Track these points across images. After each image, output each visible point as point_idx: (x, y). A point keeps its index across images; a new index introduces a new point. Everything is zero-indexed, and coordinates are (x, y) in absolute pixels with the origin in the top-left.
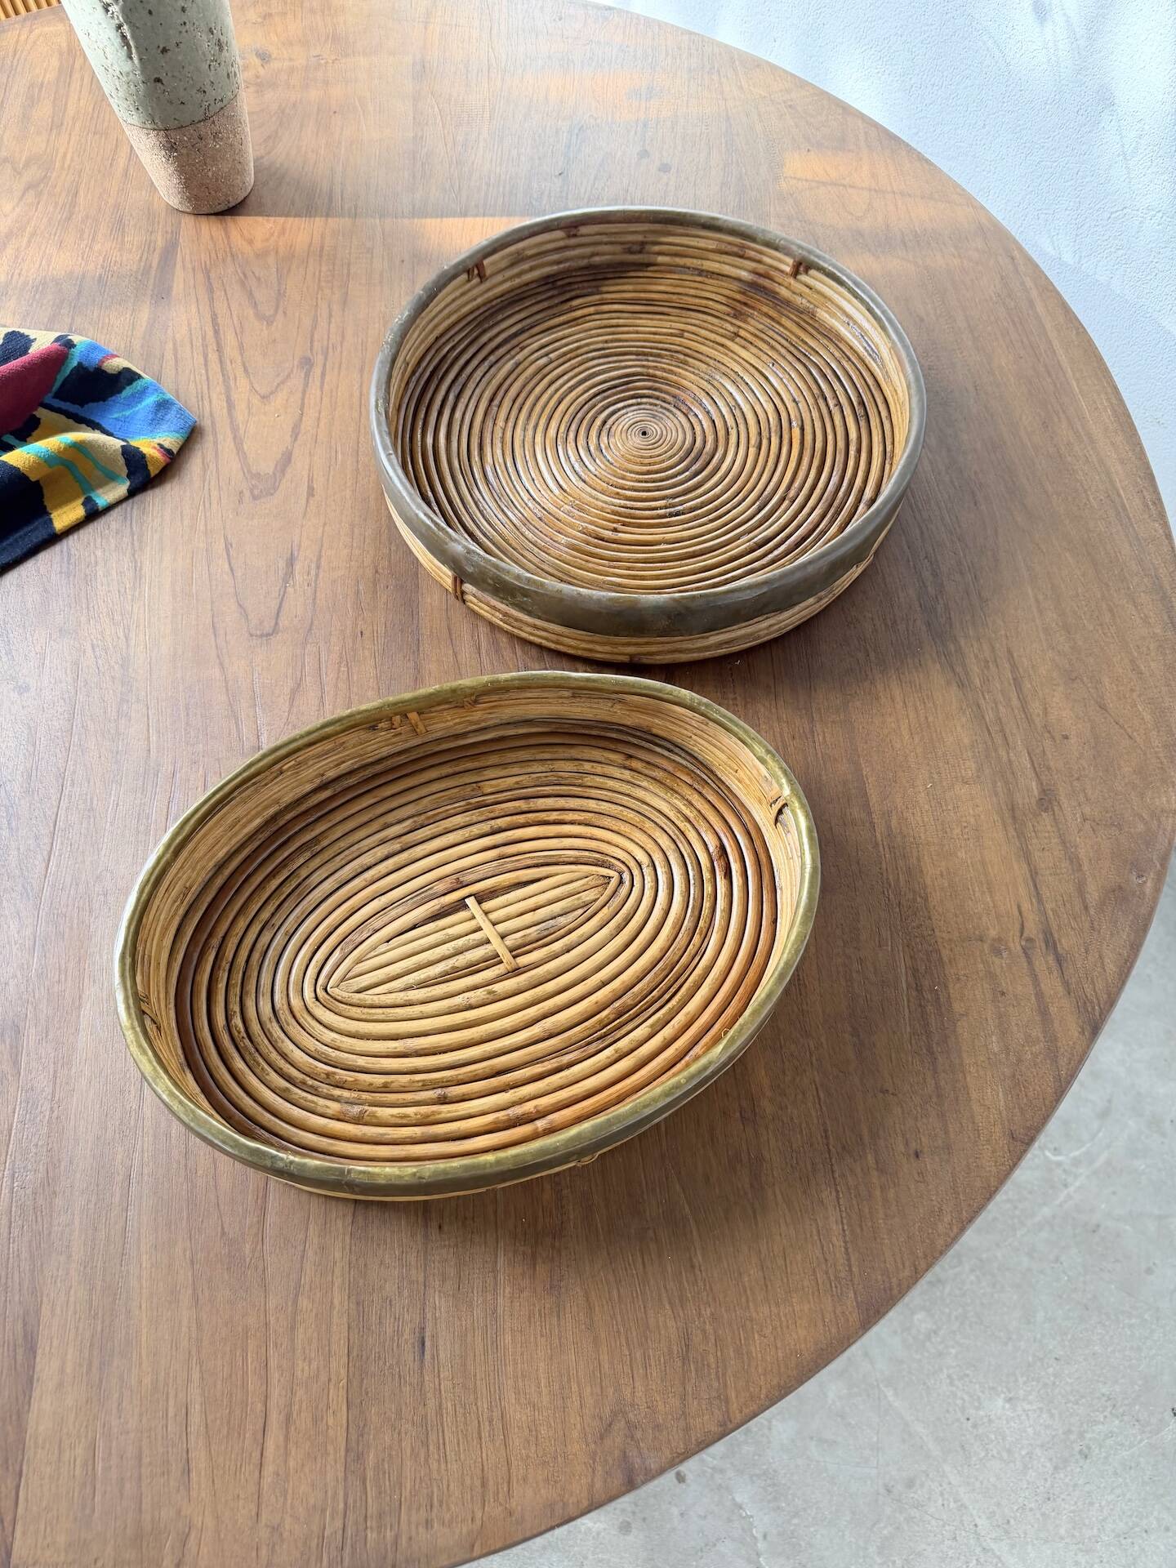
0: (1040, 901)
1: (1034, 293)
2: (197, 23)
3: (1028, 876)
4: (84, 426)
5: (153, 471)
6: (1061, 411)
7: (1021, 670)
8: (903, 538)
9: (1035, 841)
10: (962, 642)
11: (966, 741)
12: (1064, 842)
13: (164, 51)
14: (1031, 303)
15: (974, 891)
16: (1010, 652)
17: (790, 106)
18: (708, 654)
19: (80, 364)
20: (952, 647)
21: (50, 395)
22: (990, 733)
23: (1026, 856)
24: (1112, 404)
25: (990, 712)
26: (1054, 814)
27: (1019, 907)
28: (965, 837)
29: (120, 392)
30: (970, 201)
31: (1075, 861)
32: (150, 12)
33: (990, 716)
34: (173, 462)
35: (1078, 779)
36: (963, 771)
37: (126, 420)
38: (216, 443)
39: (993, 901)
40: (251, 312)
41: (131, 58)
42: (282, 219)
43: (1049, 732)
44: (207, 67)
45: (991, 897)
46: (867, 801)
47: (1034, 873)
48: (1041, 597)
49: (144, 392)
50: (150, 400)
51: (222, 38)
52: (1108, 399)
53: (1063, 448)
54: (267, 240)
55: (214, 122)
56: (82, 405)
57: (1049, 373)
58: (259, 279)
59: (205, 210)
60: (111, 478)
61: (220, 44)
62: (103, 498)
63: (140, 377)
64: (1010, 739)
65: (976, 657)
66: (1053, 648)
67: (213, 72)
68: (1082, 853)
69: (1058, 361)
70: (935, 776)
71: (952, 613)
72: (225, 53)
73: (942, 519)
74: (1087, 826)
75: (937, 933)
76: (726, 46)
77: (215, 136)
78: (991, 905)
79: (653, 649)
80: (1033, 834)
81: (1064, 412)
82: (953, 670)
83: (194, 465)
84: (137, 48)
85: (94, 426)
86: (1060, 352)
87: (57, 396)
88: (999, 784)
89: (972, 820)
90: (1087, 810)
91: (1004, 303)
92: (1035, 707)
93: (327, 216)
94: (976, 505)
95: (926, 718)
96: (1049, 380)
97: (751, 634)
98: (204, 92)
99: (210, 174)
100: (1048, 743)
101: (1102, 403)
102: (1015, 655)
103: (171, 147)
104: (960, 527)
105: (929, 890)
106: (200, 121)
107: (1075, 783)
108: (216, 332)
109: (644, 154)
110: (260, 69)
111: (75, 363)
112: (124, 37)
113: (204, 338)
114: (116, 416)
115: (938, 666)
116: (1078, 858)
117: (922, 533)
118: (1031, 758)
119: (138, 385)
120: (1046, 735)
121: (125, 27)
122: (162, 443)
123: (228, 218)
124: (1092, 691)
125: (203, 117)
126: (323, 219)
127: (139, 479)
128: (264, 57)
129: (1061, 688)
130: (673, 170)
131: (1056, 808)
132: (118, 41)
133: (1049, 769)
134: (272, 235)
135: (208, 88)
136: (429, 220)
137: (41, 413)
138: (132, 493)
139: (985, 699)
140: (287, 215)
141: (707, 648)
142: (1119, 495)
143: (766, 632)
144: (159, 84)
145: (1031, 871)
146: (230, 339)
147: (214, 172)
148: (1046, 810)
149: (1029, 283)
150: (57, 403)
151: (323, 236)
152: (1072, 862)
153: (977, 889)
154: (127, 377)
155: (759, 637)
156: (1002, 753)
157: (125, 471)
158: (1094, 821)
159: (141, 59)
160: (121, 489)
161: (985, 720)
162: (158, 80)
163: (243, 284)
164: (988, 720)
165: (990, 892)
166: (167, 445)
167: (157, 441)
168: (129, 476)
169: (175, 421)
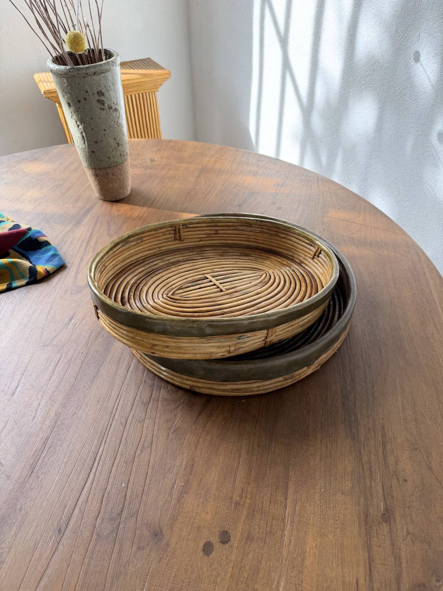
0: (371, 580)
1: (427, 270)
2: (110, 135)
3: (367, 561)
4: (24, 258)
5: (39, 277)
6: (431, 319)
7: (387, 438)
8: (340, 360)
9: (375, 539)
10: (359, 417)
11: (349, 470)
12: (393, 545)
13: (96, 142)
14: (425, 274)
15: (332, 562)
16: (383, 427)
17: (336, 194)
18: (227, 394)
19: (30, 236)
20: (353, 418)
21: (16, 245)
22: (363, 468)
23: (369, 547)
25: (366, 457)
26: (390, 526)
27: (357, 580)
28: (336, 526)
29: (41, 248)
30: (404, 233)
31: (398, 559)
32: (92, 129)
33: (365, 459)
34: (48, 276)
35: (408, 507)
36: (343, 487)
37: (39, 259)
38: (69, 272)
39: (342, 572)
40: (106, 232)
41: (85, 144)
42: (132, 206)
43: (397, 475)
44: (112, 150)
45: (342, 569)
46: (287, 491)
47: (371, 561)
48: (405, 402)
49: (49, 250)
50: (50, 253)
51: (119, 142)
53: (429, 335)
54: (125, 211)
55: (113, 169)
56: (26, 251)
57: (428, 302)
58: (115, 223)
59: (107, 199)
60: (23, 277)
61: (118, 144)
62: (16, 284)
63: (50, 244)
64: (374, 475)
65: (365, 425)
66: (407, 430)
67: (114, 152)
68: (403, 555)
69: (433, 298)
70: (327, 486)
71: (357, 401)
72: (120, 147)
73: (362, 355)
74: (409, 538)
75: (304, 584)
76: (317, 174)
77: (113, 174)
78: (341, 574)
79: (200, 385)
80: (376, 535)
81: (433, 320)
82: (351, 430)
83: (56, 280)
84: (87, 140)
85: (28, 259)
86: (435, 294)
87: (19, 246)
88: (362, 499)
89: (342, 517)
90: (411, 528)
91: (412, 272)
92: (391, 459)
93: (149, 207)
94: (380, 352)
95: (331, 452)
96: (427, 305)
97: (249, 388)
98: (110, 158)
99: (110, 187)
100: (395, 481)
102: (386, 429)
103: (96, 175)
104: (370, 361)
105: (306, 554)
106: (107, 168)
107: (406, 509)
108: (90, 237)
109: (274, 203)
110: (149, 164)
111: (28, 236)
112: (83, 136)
113: (85, 237)
114: (36, 256)
115: (343, 426)
116: (400, 558)
117: (350, 360)
118: (383, 488)
119: (49, 247)
120: (395, 477)
121: (84, 133)
122: (47, 268)
123: (115, 203)
124: (425, 458)
125: (108, 167)
126: (147, 208)
127: (32, 279)
128: (152, 160)
129: (408, 453)
130: (283, 209)
131: (392, 522)
132: (81, 137)
133: (392, 496)
134: (127, 210)
135: (111, 157)
136: (185, 214)
137: (11, 251)
138: (28, 284)
139: (364, 449)
140: (135, 205)
141: (227, 391)
143: (257, 389)
144: (93, 153)
145: (369, 558)
146: (94, 240)
147: (111, 186)
148: (386, 522)
149: (425, 266)
150: (18, 249)
151: (144, 213)
152: (395, 558)
153: (335, 561)
154: (47, 243)
155: (253, 391)
156: (368, 481)
157: (28, 276)
158: (414, 536)
159: (88, 144)
160: (24, 282)
161: (362, 460)
162: (93, 152)
163: (108, 223)
164: (363, 461)
165: (342, 565)
166: (48, 269)
167: (46, 267)
168: (29, 278)
169: (56, 262)
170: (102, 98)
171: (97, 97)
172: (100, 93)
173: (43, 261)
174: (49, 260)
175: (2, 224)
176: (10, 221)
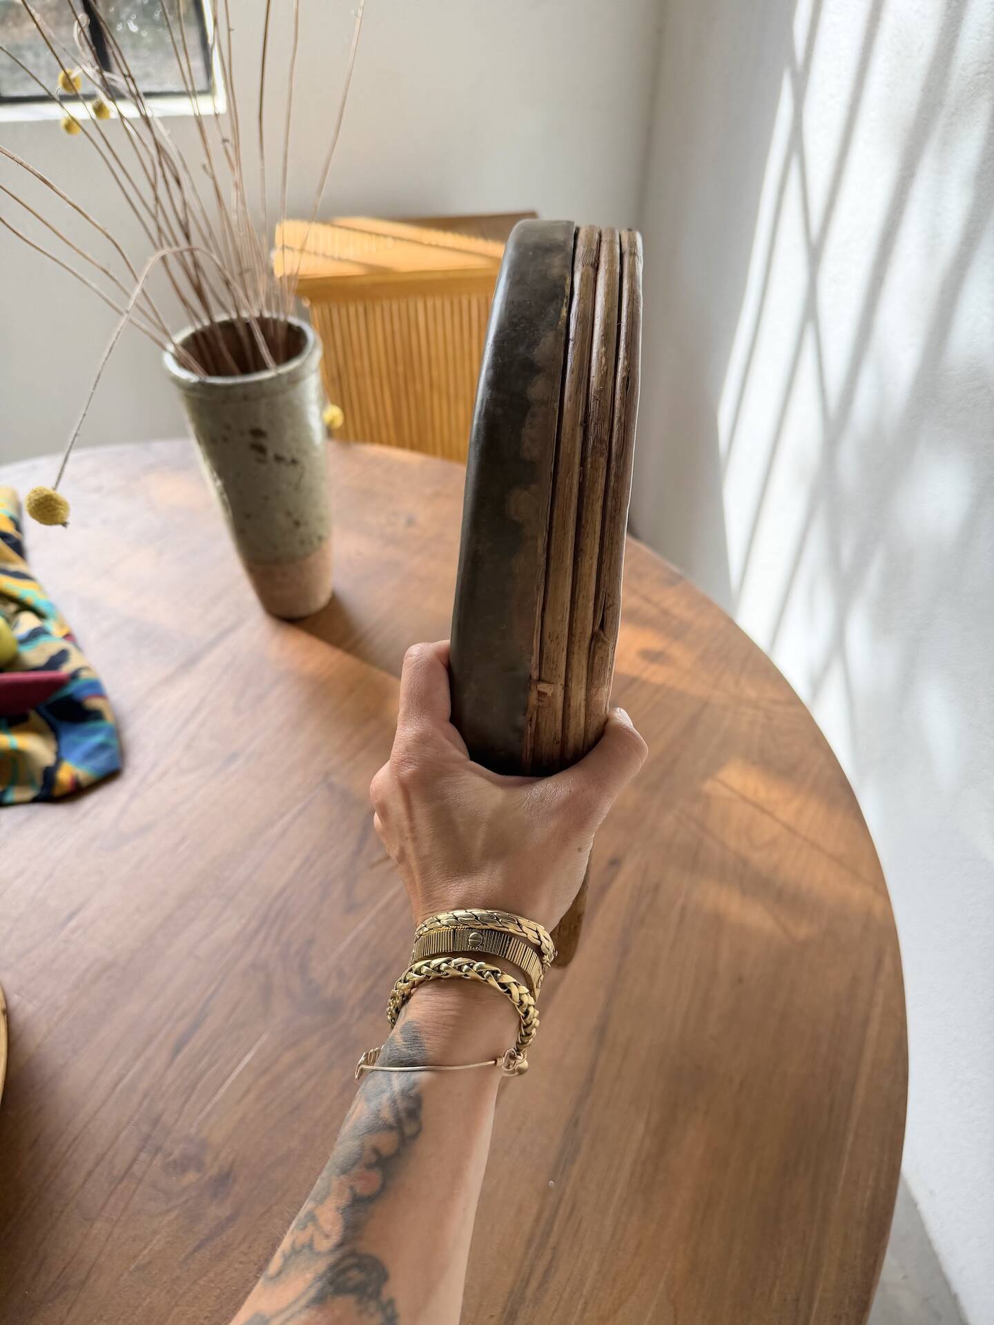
2: (277, 508)
5: (57, 792)
6: (814, 1162)
13: (248, 516)
17: (769, 717)
19: (72, 694)
21: (44, 705)
29: (84, 723)
34: (77, 792)
37: (75, 745)
42: (315, 641)
44: (281, 534)
49: (94, 732)
50: (98, 739)
53: (787, 1208)
56: (59, 720)
57: (831, 1109)
60: (28, 782)
62: (14, 795)
63: (103, 719)
67: (286, 538)
69: (851, 1102)
83: (90, 803)
85: (57, 740)
91: (837, 1007)
96: (825, 1118)
98: (277, 547)
101: (866, 1180)
111: (68, 692)
112: (224, 500)
114: (72, 739)
119: (98, 724)
121: (225, 495)
122: (79, 774)
127: (45, 792)
135: (280, 546)
137: (32, 714)
138: (35, 800)
140: (322, 640)
144: (243, 534)
146: (201, 717)
150: (45, 712)
151: (329, 668)
154: (96, 715)
157: (40, 783)
160: (29, 794)
162: (242, 531)
166: (80, 777)
167: (78, 771)
168: (42, 787)
169: (101, 762)
170: (263, 441)
171: (249, 439)
172: (258, 433)
173: (78, 752)
174: (88, 756)
175: (42, 641)
176: (64, 632)
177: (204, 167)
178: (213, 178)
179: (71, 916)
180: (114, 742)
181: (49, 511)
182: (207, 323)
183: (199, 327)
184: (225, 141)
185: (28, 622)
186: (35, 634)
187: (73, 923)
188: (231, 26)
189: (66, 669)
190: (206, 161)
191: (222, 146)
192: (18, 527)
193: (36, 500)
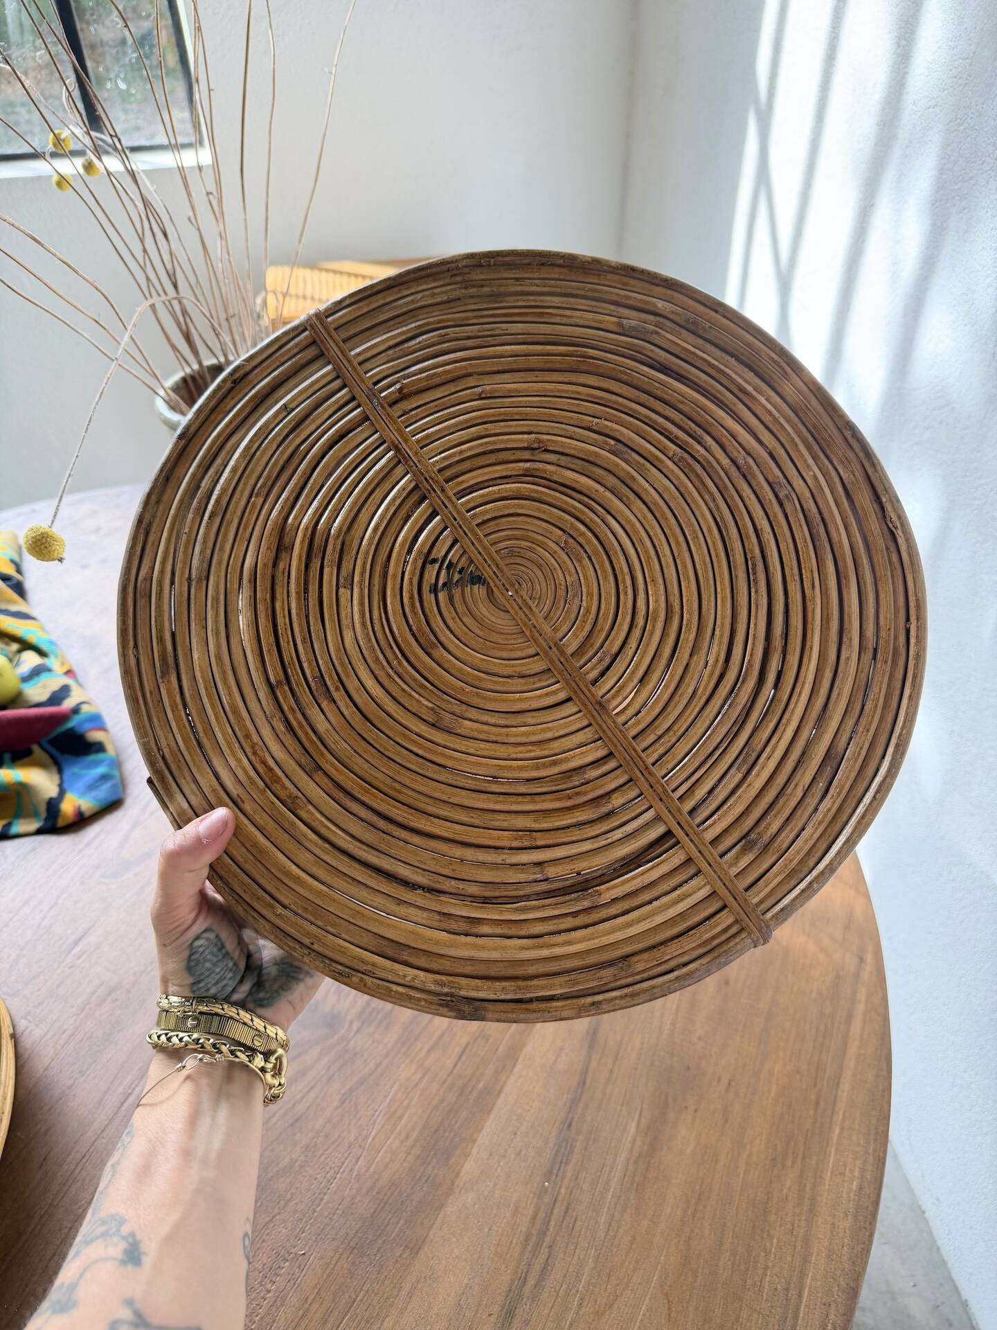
1: (860, 1009)
4: (55, 768)
5: (61, 823)
6: (800, 1156)
14: (850, 1017)
19: (71, 727)
21: (47, 739)
24: (862, 1177)
29: (87, 755)
34: (81, 822)
37: (79, 777)
38: (121, 819)
49: (96, 764)
50: (100, 770)
52: (863, 1170)
56: (61, 754)
57: (817, 1104)
60: (34, 815)
62: (17, 828)
63: (105, 751)
81: (804, 1158)
83: (93, 832)
85: (59, 772)
86: (846, 1085)
87: (51, 742)
91: (821, 1004)
96: (812, 1112)
101: (852, 1171)
111: (68, 726)
114: (74, 771)
119: (100, 756)
122: (82, 804)
127: (49, 824)
137: (36, 749)
138: (39, 832)
142: (800, 1295)
149: (862, 994)
150: (47, 746)
154: (99, 747)
157: (44, 815)
160: (34, 826)
166: (83, 807)
167: (81, 802)
168: (46, 819)
169: (104, 793)
173: (81, 784)
174: (92, 787)
175: (44, 678)
176: (65, 669)
177: (189, 219)
178: (199, 229)
179: (76, 943)
180: (116, 773)
181: (46, 547)
182: (196, 367)
183: (188, 370)
184: (208, 194)
185: (30, 660)
186: (37, 672)
187: (77, 949)
188: (211, 87)
189: (68, 704)
190: (191, 214)
191: (206, 199)
192: (19, 571)
193: (32, 538)
